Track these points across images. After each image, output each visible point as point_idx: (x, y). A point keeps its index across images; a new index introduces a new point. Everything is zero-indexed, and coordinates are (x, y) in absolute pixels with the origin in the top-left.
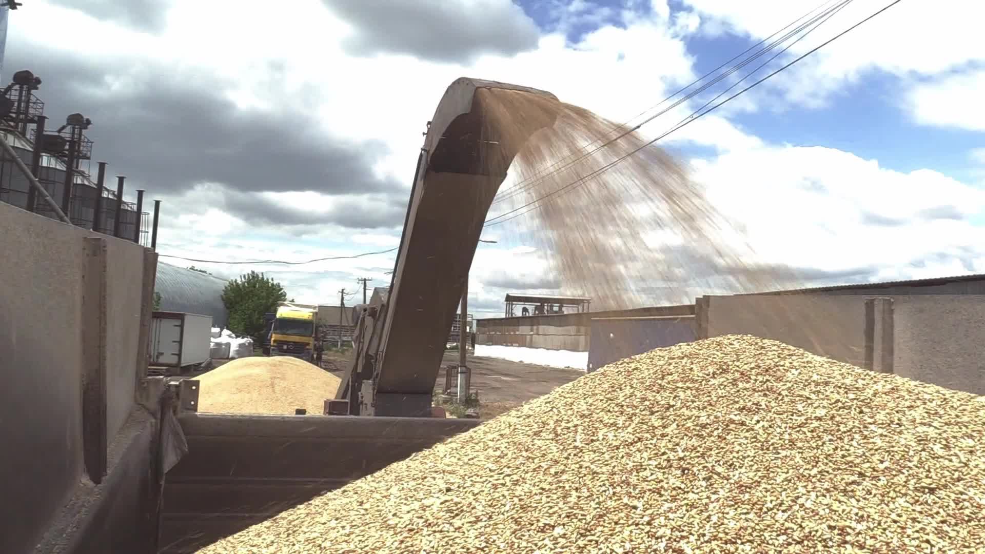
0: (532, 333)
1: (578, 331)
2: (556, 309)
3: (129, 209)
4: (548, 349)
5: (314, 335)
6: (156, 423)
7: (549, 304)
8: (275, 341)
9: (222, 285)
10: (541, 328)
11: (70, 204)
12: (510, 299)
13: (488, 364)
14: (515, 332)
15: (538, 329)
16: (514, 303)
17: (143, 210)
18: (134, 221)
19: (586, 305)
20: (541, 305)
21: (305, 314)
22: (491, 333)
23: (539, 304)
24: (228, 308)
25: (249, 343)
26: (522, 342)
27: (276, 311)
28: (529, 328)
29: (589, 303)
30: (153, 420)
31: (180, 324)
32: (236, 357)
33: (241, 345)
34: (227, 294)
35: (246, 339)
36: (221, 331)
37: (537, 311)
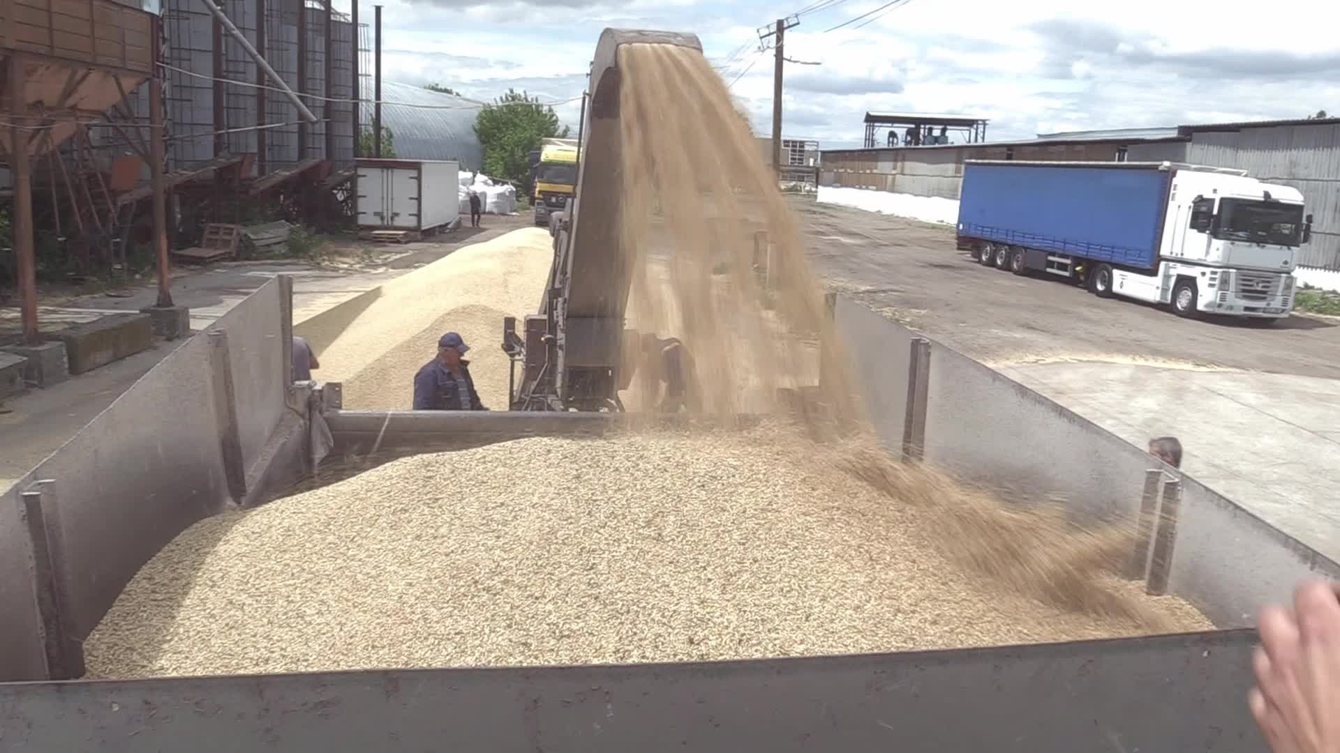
0: (894, 172)
2: (937, 132)
3: (342, 20)
4: (916, 195)
7: (927, 126)
8: (540, 192)
10: (908, 164)
11: (265, 23)
12: (871, 120)
13: (832, 216)
14: (871, 169)
15: (903, 168)
16: (876, 124)
17: (360, 21)
18: (351, 39)
19: (981, 128)
20: (916, 128)
22: (840, 171)
23: (913, 126)
24: (483, 142)
25: (510, 192)
26: (880, 184)
27: (540, 149)
28: (891, 164)
29: (985, 125)
31: (416, 175)
32: (495, 211)
33: (500, 195)
34: (481, 123)
35: (506, 187)
36: (474, 176)
37: (909, 138)
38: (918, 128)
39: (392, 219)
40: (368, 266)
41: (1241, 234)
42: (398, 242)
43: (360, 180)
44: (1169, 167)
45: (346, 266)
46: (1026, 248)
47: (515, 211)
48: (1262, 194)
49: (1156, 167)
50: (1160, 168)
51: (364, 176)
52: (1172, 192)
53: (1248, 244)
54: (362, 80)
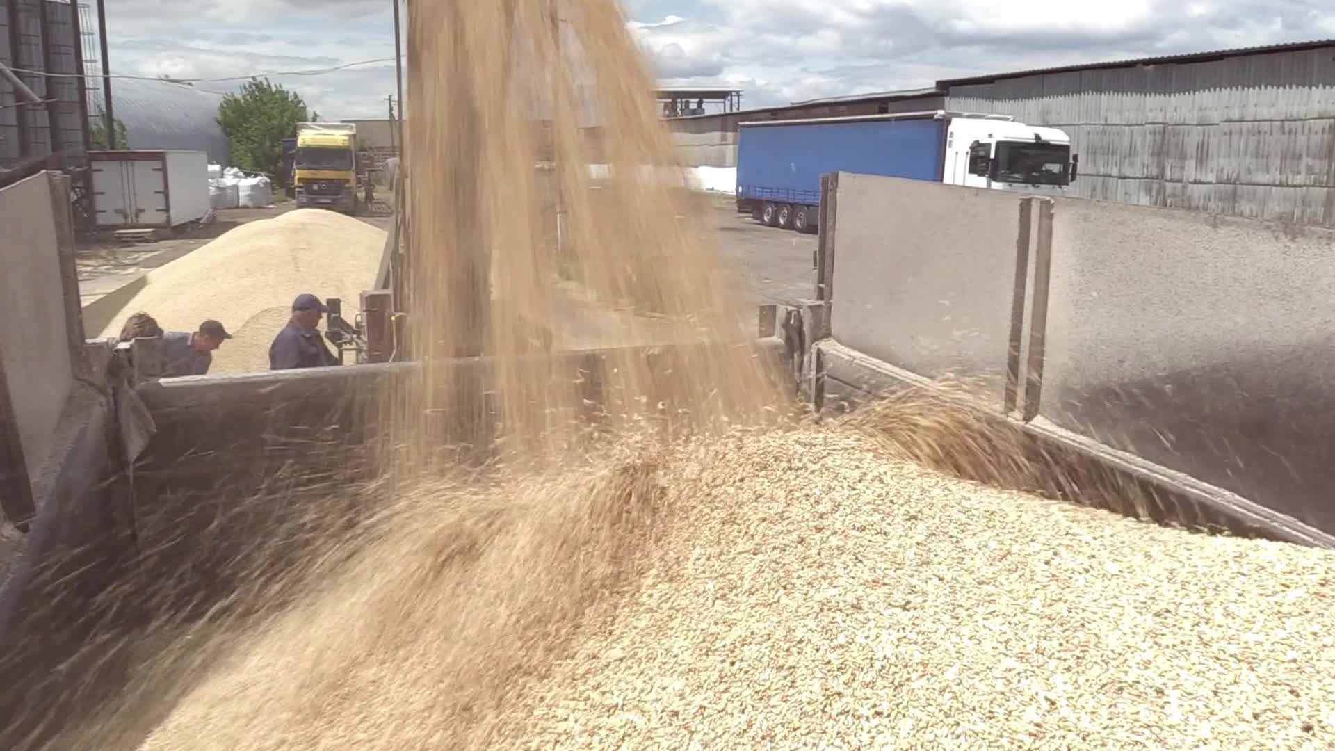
1: (724, 139)
2: (693, 106)
5: (354, 168)
6: (108, 402)
7: (684, 100)
8: (300, 180)
9: (215, 100)
18: (70, 21)
19: (735, 99)
21: (338, 138)
23: (670, 100)
24: (228, 134)
25: (264, 184)
27: (295, 135)
29: (739, 96)
30: (103, 399)
31: (160, 167)
32: (250, 204)
33: (254, 188)
34: (224, 113)
35: (259, 178)
36: (223, 170)
37: (667, 112)
38: (674, 103)
39: (137, 216)
40: (116, 266)
41: (1017, 176)
42: (147, 241)
43: (96, 176)
44: (943, 116)
45: (89, 269)
46: (808, 206)
47: (272, 203)
48: (1033, 137)
49: (931, 117)
50: (936, 117)
51: (100, 170)
52: (949, 139)
53: (1023, 185)
54: (87, 66)
